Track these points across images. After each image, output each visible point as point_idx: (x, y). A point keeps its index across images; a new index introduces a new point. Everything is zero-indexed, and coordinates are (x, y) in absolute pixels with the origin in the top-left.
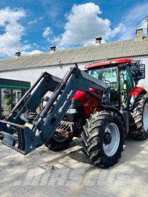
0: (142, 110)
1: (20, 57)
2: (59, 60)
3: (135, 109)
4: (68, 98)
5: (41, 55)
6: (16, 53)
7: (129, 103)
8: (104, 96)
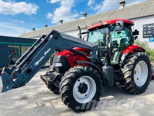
0: (132, 66)
1: (62, 24)
2: (85, 24)
3: (126, 65)
4: (45, 54)
5: (76, 21)
6: (60, 21)
7: (120, 60)
8: (91, 53)
